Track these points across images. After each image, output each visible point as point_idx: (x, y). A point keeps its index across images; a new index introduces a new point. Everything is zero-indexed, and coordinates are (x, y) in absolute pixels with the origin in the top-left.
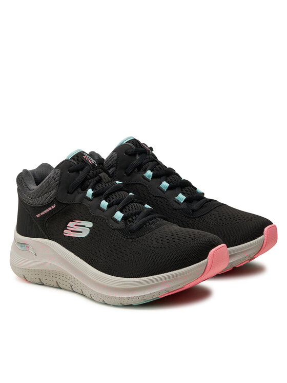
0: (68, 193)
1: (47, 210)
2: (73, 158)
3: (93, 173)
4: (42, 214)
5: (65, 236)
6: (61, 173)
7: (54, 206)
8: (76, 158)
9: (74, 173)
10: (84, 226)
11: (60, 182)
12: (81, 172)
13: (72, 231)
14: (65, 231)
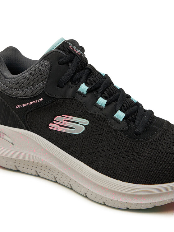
0: (58, 86)
1: (32, 103)
2: (58, 48)
3: (81, 64)
4: (24, 105)
5: (51, 130)
6: (51, 66)
7: (42, 99)
8: (61, 47)
9: (64, 65)
10: (78, 123)
11: (49, 75)
12: (70, 64)
13: (60, 125)
14: (51, 125)
